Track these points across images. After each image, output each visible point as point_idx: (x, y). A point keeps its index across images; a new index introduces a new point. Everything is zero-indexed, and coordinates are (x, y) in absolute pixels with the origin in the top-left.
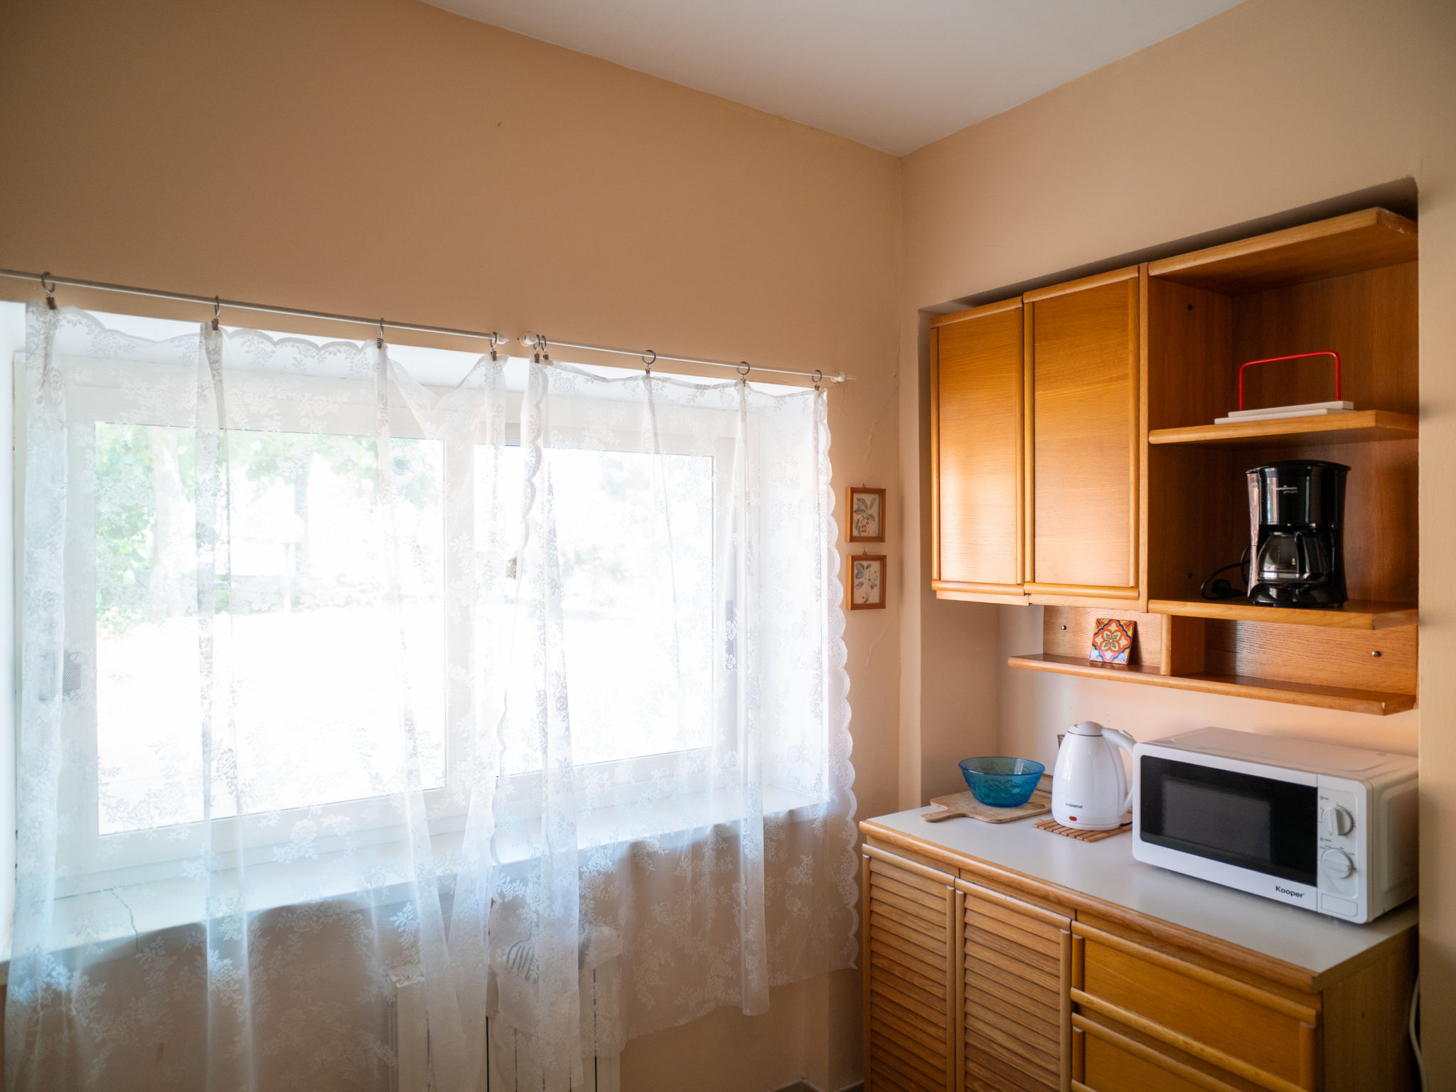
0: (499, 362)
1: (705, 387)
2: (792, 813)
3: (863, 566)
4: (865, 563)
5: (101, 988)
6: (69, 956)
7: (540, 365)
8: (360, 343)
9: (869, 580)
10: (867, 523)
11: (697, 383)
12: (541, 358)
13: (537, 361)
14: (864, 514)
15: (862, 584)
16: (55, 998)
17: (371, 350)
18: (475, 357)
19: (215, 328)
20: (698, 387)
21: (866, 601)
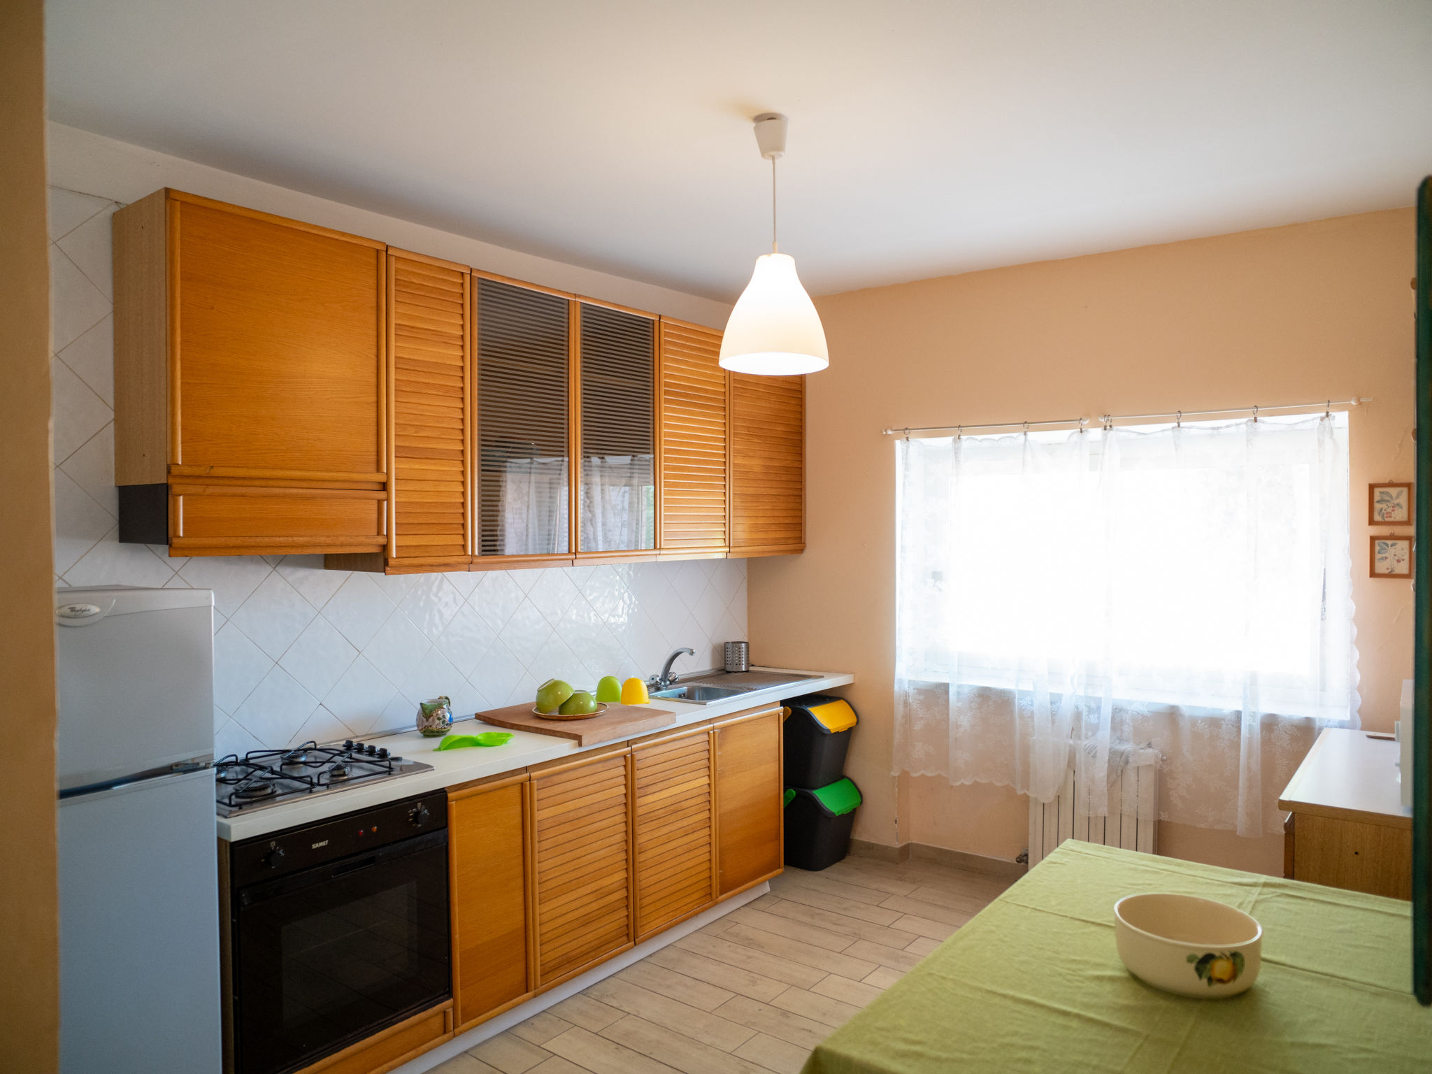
0: (1084, 433)
1: (1218, 428)
2: (1308, 719)
3: (1387, 545)
4: (1390, 542)
5: (922, 697)
6: (910, 682)
7: (1106, 431)
8: (1015, 435)
9: (1395, 555)
10: (1393, 511)
11: (1211, 426)
12: (1108, 427)
13: (1105, 429)
14: (1388, 504)
15: (1386, 558)
16: (906, 695)
17: (1022, 437)
18: (1069, 432)
19: (959, 438)
20: (1213, 428)
21: (1391, 572)
